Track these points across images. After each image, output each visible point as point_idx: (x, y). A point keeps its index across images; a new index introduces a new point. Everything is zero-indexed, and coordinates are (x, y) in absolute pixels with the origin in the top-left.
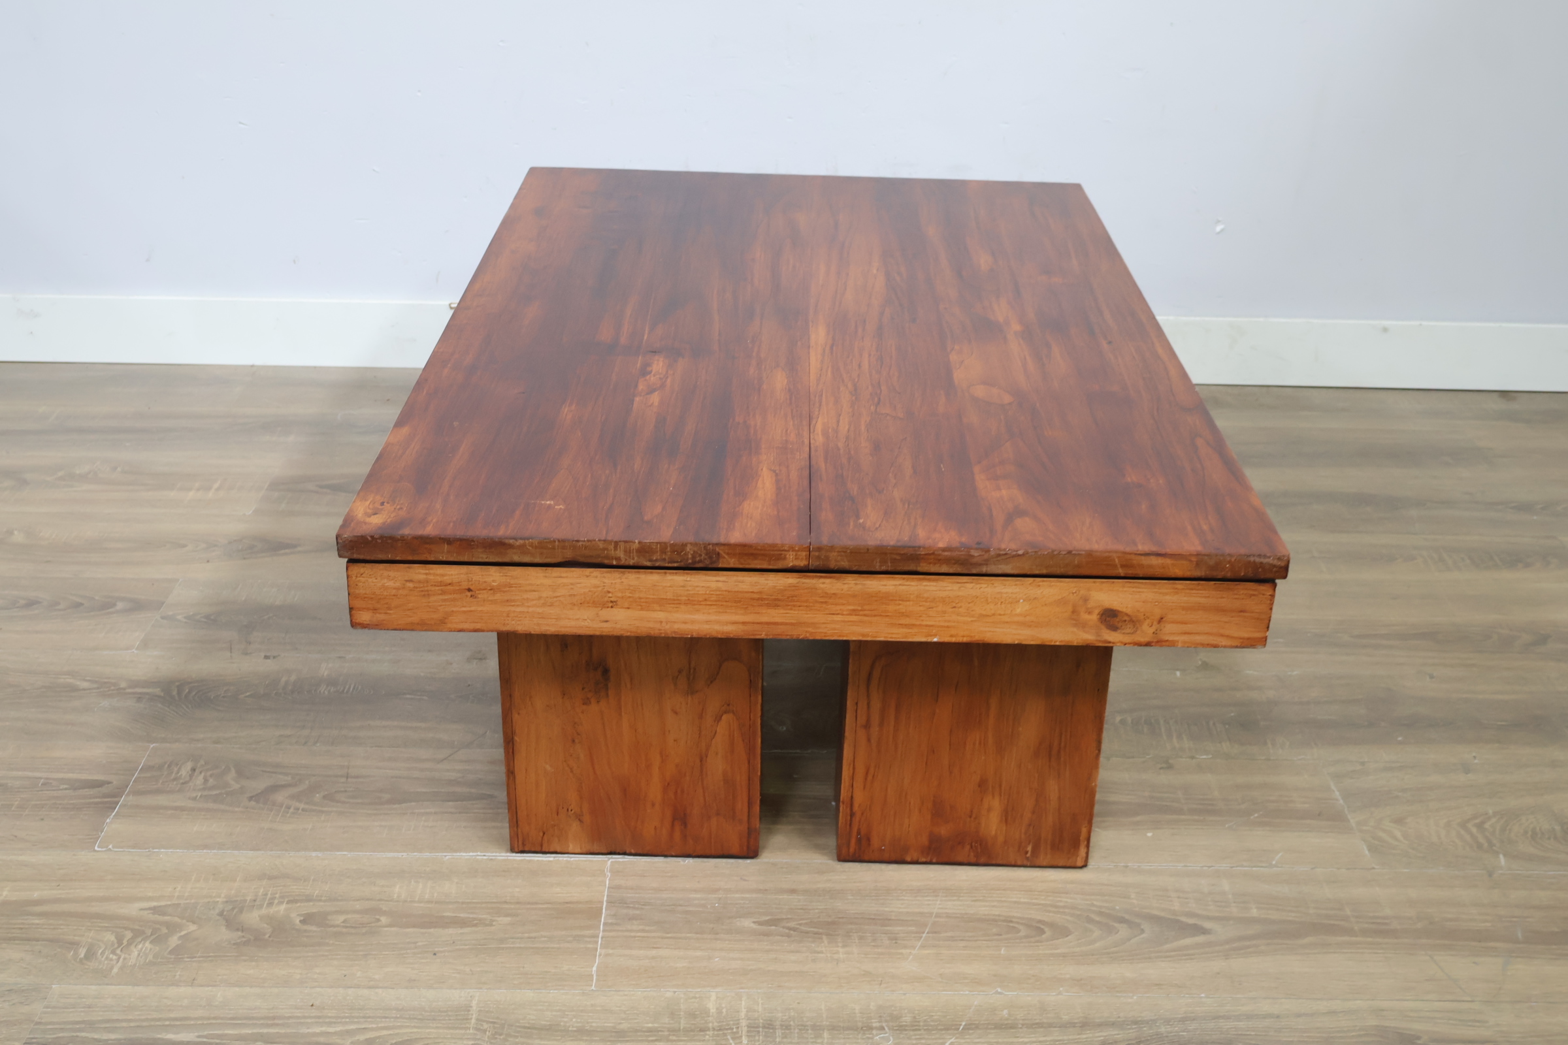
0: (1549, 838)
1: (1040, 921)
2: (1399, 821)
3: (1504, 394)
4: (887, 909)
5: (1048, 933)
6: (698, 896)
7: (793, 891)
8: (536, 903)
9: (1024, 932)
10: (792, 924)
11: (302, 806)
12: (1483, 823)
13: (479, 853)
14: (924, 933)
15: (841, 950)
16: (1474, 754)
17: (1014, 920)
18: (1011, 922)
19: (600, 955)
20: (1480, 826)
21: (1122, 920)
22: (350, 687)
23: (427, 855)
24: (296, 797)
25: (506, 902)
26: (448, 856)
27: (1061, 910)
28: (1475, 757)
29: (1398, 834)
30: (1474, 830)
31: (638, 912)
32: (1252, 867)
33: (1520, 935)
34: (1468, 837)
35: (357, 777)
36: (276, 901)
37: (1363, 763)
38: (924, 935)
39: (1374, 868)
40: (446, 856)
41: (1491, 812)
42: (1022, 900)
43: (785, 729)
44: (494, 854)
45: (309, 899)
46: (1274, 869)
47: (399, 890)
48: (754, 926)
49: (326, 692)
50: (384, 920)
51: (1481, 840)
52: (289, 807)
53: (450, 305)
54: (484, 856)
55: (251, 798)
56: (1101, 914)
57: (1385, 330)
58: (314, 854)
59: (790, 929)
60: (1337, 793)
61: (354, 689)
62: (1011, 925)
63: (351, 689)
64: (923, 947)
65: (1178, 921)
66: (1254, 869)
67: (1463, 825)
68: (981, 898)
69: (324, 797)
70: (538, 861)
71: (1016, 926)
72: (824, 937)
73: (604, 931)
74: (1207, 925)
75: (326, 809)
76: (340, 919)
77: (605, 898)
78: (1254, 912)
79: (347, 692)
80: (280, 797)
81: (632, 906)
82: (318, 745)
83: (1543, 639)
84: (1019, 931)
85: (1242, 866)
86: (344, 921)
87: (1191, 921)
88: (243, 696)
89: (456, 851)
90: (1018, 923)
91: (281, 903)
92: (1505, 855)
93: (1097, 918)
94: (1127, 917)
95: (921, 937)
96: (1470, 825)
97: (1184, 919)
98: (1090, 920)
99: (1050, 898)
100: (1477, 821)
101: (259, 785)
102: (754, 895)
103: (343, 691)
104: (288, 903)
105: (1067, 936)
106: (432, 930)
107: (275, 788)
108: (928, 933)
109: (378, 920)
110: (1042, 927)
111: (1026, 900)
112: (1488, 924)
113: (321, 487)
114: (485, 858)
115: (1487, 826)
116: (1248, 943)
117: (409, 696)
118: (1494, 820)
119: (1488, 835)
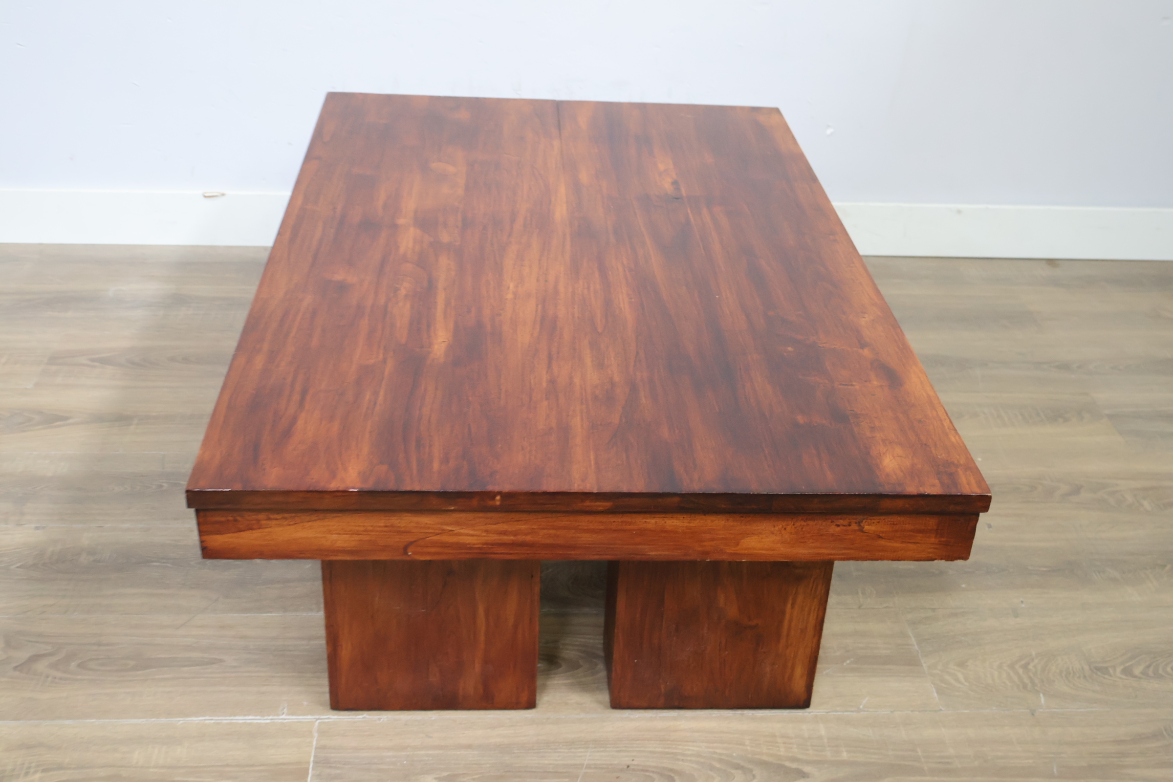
0: (1079, 677)
1: (671, 770)
2: (962, 664)
3: (1052, 262)
4: (546, 762)
6: (391, 754)
7: (469, 747)
8: (252, 766)
11: (59, 674)
12: (1028, 664)
13: (207, 718)
16: (1022, 599)
17: (650, 769)
18: (647, 771)
20: (1025, 667)
21: (738, 767)
22: (106, 556)
23: (163, 720)
24: (54, 666)
25: (228, 765)
26: (180, 721)
27: (689, 758)
28: (1022, 602)
29: (960, 676)
30: (1021, 671)
31: (338, 772)
32: (843, 712)
33: (1055, 770)
34: (1016, 679)
35: (108, 645)
36: (32, 770)
37: (934, 610)
39: (941, 710)
40: (179, 721)
41: (1034, 653)
42: (657, 750)
44: (220, 718)
45: (60, 767)
46: (862, 713)
47: (137, 756)
49: (86, 562)
51: (1027, 681)
52: (47, 677)
53: (202, 195)
54: (212, 720)
55: (15, 668)
56: (721, 761)
57: (959, 212)
58: (67, 722)
60: (913, 639)
61: (109, 557)
62: (648, 774)
63: (107, 558)
65: (781, 767)
66: (845, 713)
67: (1012, 666)
68: (624, 749)
69: (79, 666)
70: (257, 723)
71: (651, 774)
74: (807, 769)
75: (79, 677)
77: (312, 759)
78: (845, 756)
79: (104, 561)
80: (41, 666)
81: (334, 765)
82: (76, 613)
83: (1077, 490)
85: (837, 711)
87: (794, 766)
88: (13, 567)
89: (187, 716)
90: (653, 772)
91: (35, 772)
92: (1044, 694)
93: (718, 765)
94: (742, 763)
96: (1017, 667)
97: (787, 764)
98: (712, 768)
99: (680, 747)
100: (1023, 662)
101: (23, 655)
102: (437, 752)
103: (100, 559)
104: (44, 771)
107: (35, 658)
110: (673, 775)
111: (660, 750)
112: (1031, 761)
113: (93, 360)
114: (212, 721)
115: (1031, 667)
117: (155, 564)
118: (1036, 661)
119: (1031, 675)
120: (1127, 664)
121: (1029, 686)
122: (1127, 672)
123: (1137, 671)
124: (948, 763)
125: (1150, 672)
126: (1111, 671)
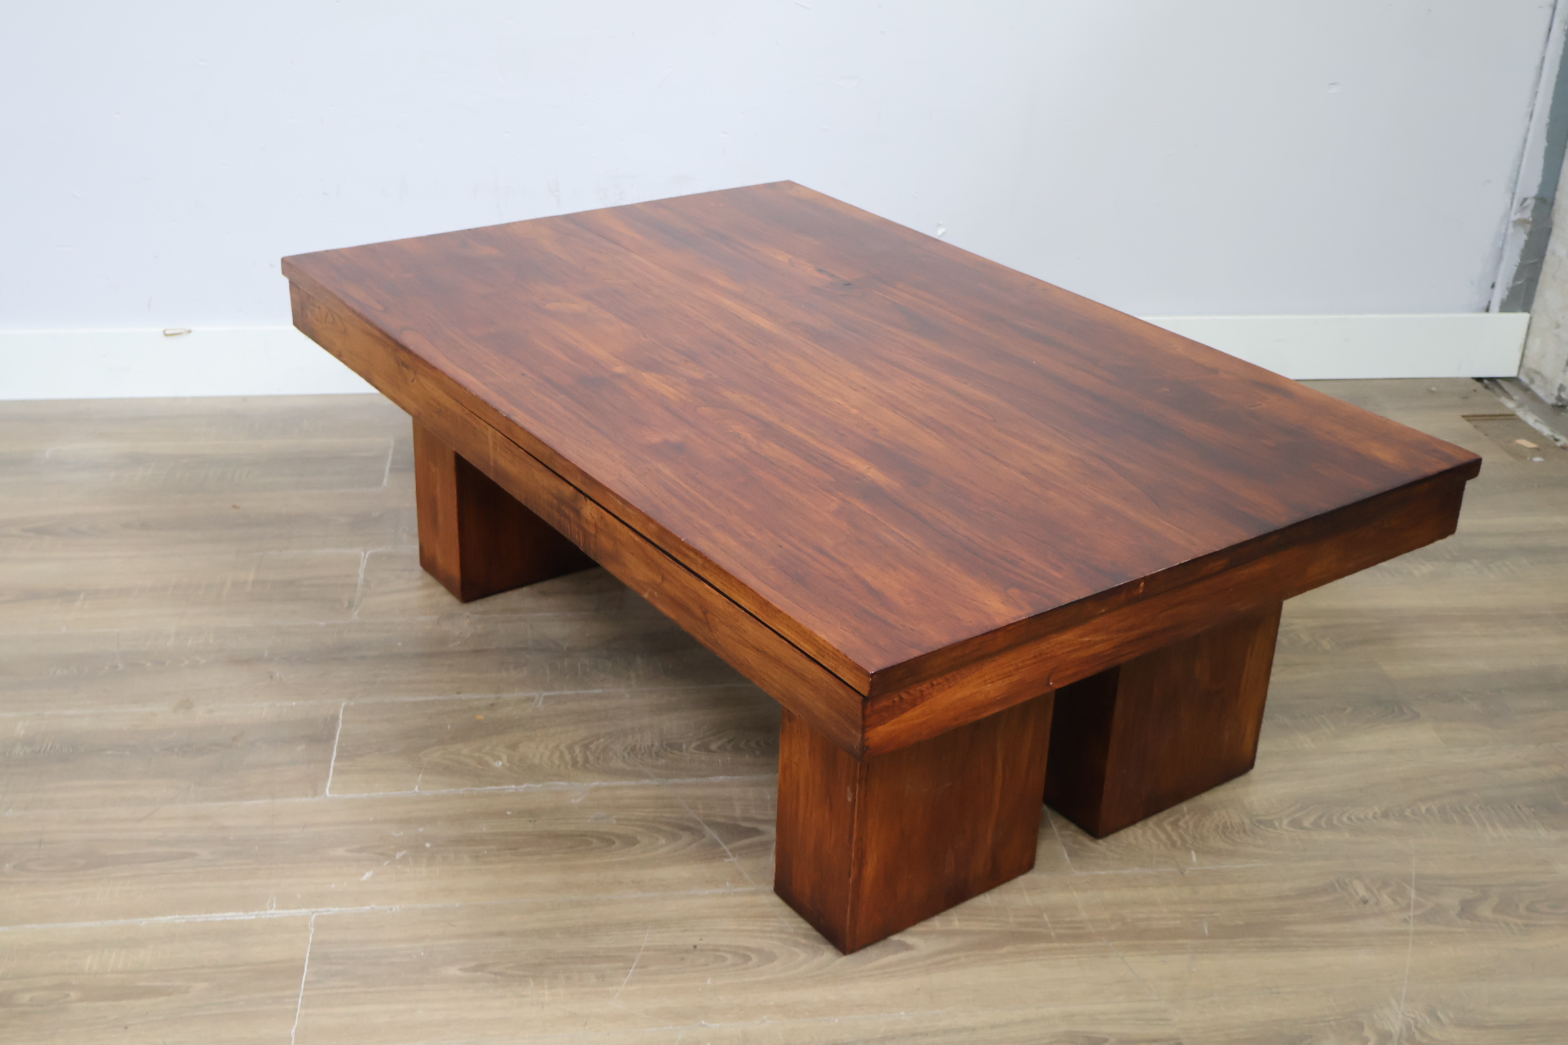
0: (1238, 833)
1: (747, 949)
4: (596, 946)
5: (755, 958)
6: (404, 946)
7: (501, 935)
8: (234, 966)
9: (730, 959)
10: (496, 969)
12: (1178, 820)
13: (177, 916)
14: (630, 968)
15: (546, 992)
17: (722, 949)
18: (718, 950)
19: (300, 1016)
20: (1175, 823)
22: (46, 748)
23: (122, 921)
25: (203, 967)
26: (144, 922)
27: (769, 936)
30: (1169, 828)
31: (341, 967)
33: (1206, 930)
34: (1162, 836)
35: (51, 843)
38: (631, 970)
39: (1073, 872)
40: (142, 921)
42: (731, 928)
43: (500, 763)
47: (90, 962)
48: (459, 973)
49: (22, 754)
50: (74, 995)
51: (1175, 837)
53: (164, 332)
54: (183, 918)
59: (496, 974)
61: (51, 747)
62: (718, 953)
63: (49, 748)
64: (630, 983)
68: (690, 928)
69: (15, 867)
70: (239, 920)
71: (724, 954)
72: (531, 981)
73: (304, 990)
74: (910, 940)
75: (15, 880)
76: (26, 998)
77: (308, 955)
78: (956, 925)
79: (45, 751)
81: (335, 961)
82: (10, 810)
84: (725, 959)
86: (32, 999)
89: (153, 915)
90: (725, 951)
92: (1196, 852)
93: (804, 942)
95: (628, 973)
96: (1165, 823)
100: (1172, 818)
102: (462, 942)
103: (40, 750)
105: (773, 961)
106: (124, 1002)
108: (635, 968)
109: (67, 995)
110: (750, 953)
111: (734, 928)
112: (1178, 922)
114: (184, 920)
115: (1181, 823)
116: (948, 956)
117: (109, 752)
118: (1187, 817)
119: (1181, 831)
120: (1296, 816)
121: (1179, 843)
122: (1296, 824)
123: (1307, 823)
124: (1078, 928)
125: (1323, 822)
126: (1277, 824)
